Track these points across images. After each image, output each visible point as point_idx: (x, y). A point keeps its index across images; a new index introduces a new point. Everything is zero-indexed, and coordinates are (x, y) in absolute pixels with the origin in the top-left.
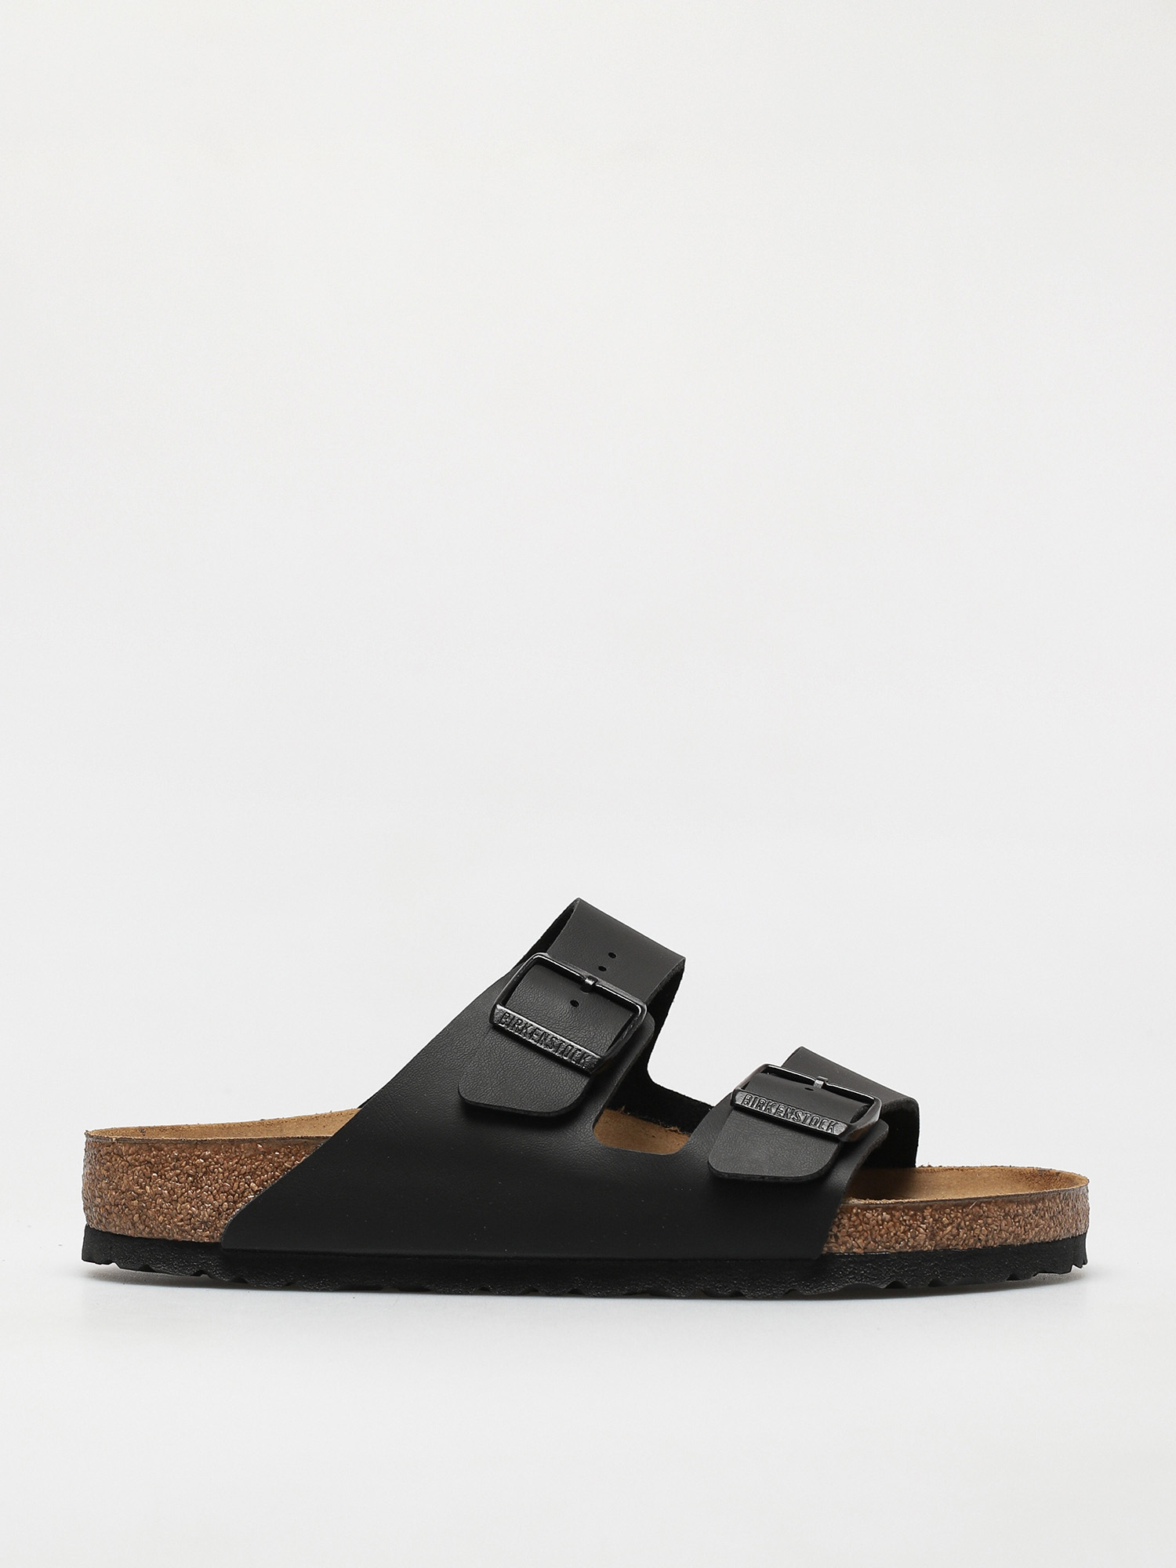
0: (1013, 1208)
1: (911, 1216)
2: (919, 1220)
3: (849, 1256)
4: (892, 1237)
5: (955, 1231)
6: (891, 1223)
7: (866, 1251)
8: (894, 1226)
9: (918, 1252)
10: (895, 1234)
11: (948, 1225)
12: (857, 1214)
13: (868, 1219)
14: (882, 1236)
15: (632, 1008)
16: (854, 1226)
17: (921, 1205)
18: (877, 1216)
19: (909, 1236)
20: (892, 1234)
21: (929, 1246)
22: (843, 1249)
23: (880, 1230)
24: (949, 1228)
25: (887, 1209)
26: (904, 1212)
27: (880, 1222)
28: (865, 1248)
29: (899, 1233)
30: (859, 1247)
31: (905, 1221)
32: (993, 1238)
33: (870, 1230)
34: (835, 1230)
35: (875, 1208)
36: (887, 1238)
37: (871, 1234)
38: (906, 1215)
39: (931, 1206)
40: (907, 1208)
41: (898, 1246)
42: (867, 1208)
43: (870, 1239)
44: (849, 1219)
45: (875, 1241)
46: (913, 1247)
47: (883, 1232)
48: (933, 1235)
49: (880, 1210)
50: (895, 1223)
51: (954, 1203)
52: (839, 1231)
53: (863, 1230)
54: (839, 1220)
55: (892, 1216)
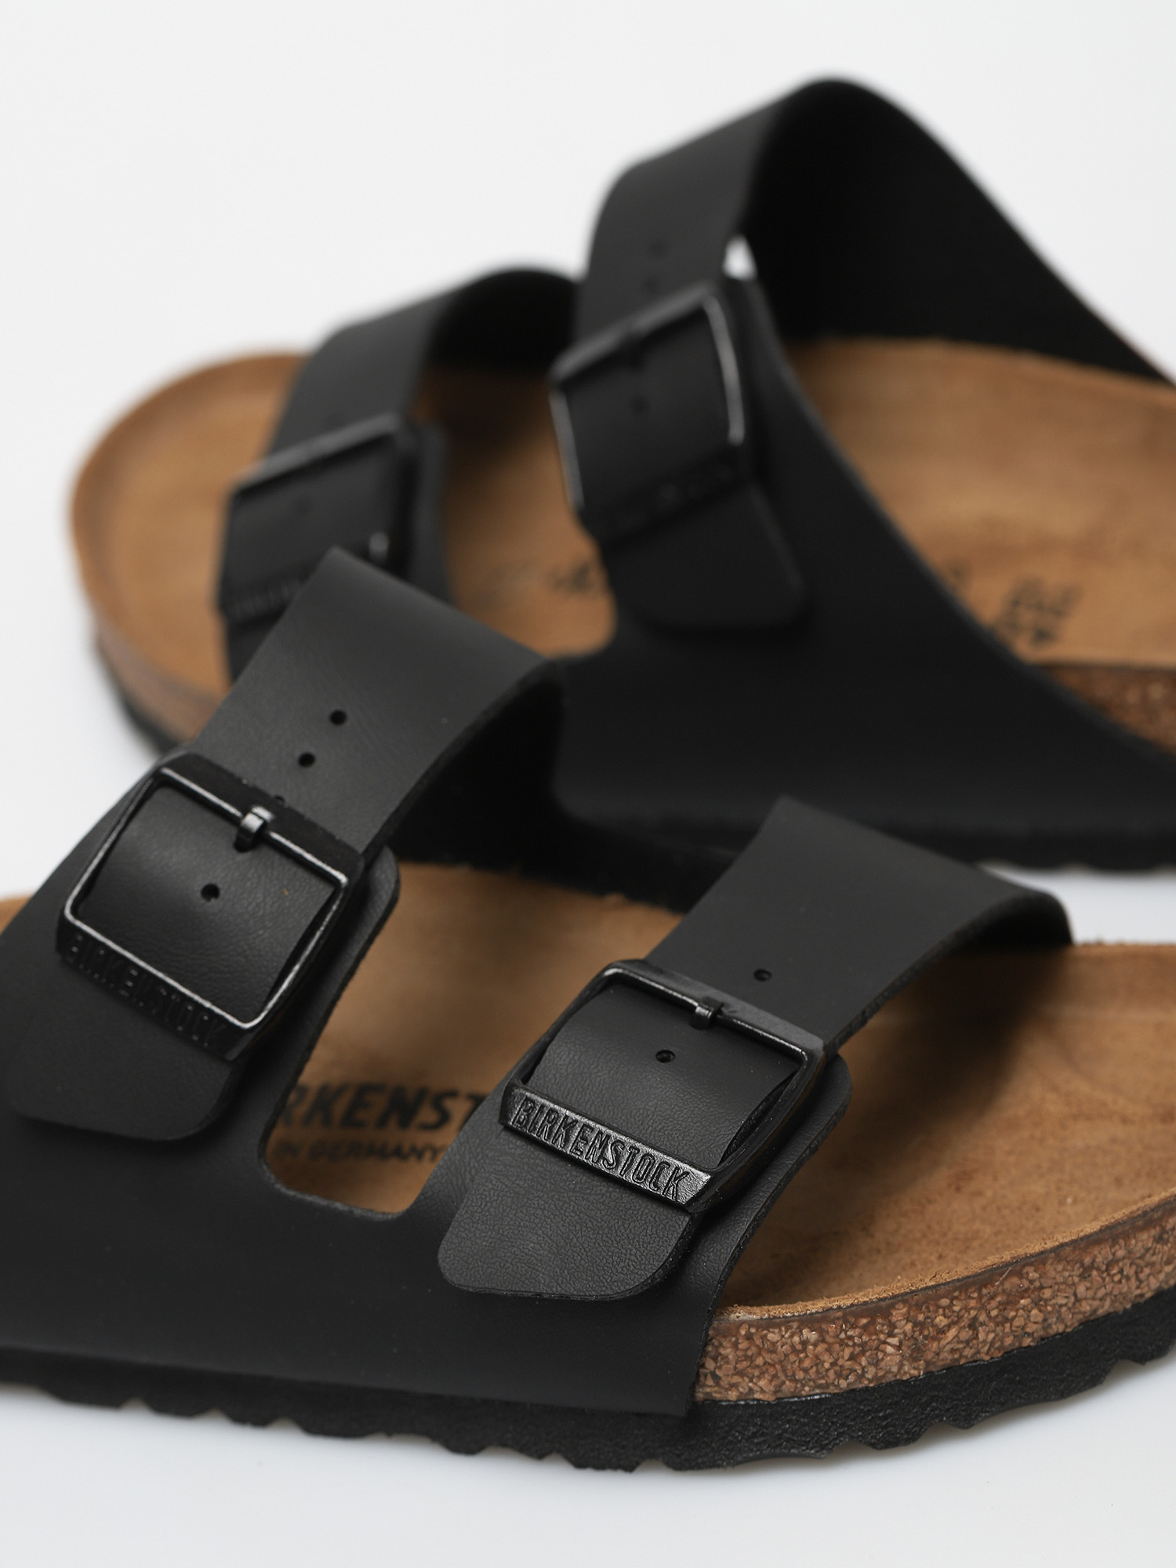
0: (1102, 1254)
1: (865, 1328)
2: (882, 1332)
3: (747, 1405)
4: (827, 1370)
5: (966, 1334)
6: (821, 1348)
7: (779, 1395)
8: (829, 1350)
9: (889, 1384)
10: (833, 1364)
11: (949, 1326)
12: (749, 1337)
13: (774, 1344)
14: (806, 1371)
15: (335, 882)
16: (747, 1358)
17: (883, 1304)
18: (791, 1336)
19: (863, 1364)
20: (827, 1365)
21: (910, 1371)
22: (733, 1395)
23: (801, 1361)
24: (952, 1332)
25: (808, 1321)
26: (846, 1322)
27: (799, 1347)
28: (775, 1392)
29: (840, 1362)
30: (762, 1391)
31: (851, 1338)
32: (1060, 1319)
33: (780, 1362)
34: (710, 1365)
35: (786, 1322)
36: (818, 1372)
37: (784, 1370)
38: (853, 1326)
39: (904, 1302)
40: (850, 1315)
41: (843, 1384)
42: (771, 1323)
43: (783, 1378)
44: (735, 1345)
45: (794, 1380)
46: (875, 1378)
47: (807, 1364)
48: (917, 1353)
49: (795, 1325)
50: (830, 1345)
51: (958, 1284)
52: (720, 1368)
53: (765, 1363)
54: (717, 1348)
55: (822, 1333)
